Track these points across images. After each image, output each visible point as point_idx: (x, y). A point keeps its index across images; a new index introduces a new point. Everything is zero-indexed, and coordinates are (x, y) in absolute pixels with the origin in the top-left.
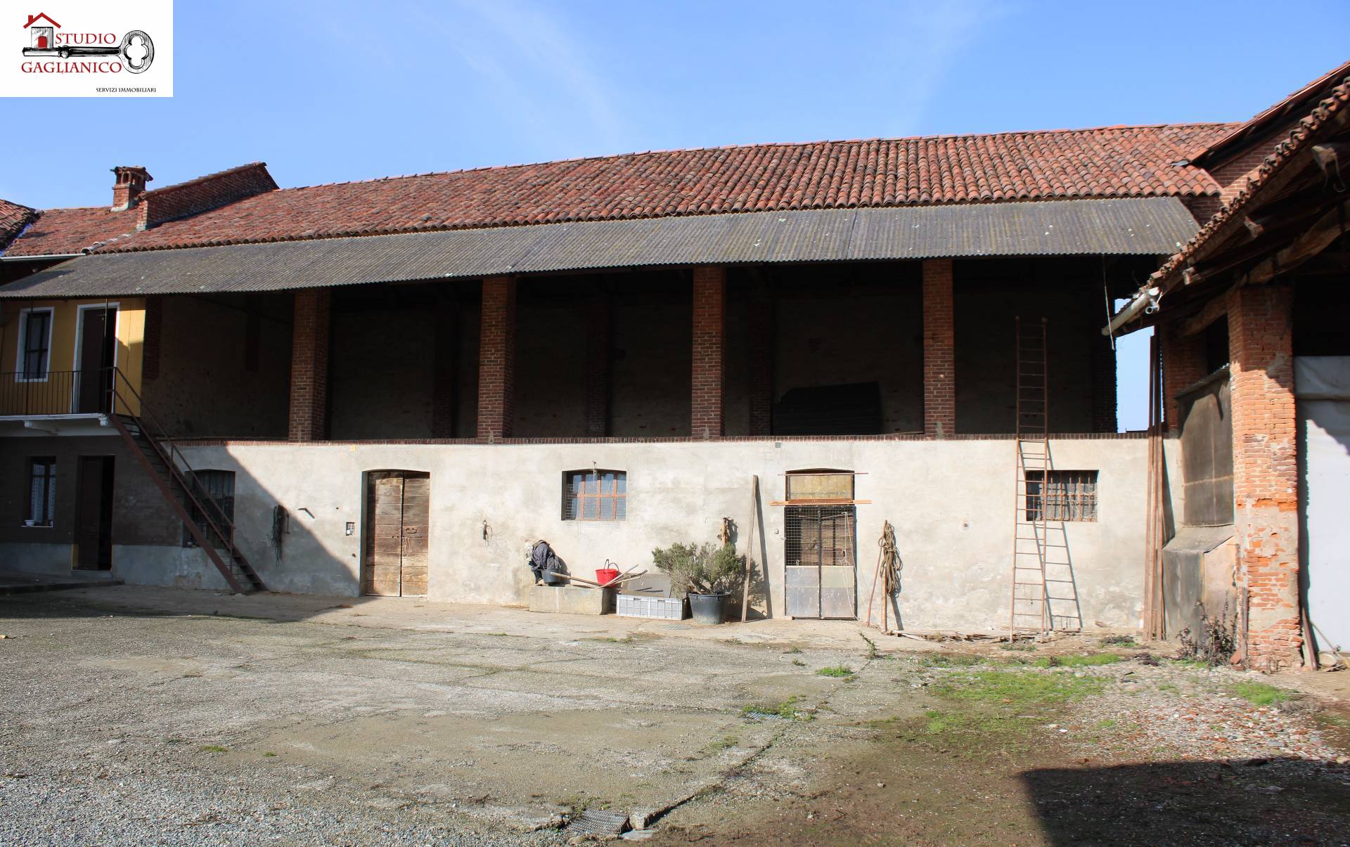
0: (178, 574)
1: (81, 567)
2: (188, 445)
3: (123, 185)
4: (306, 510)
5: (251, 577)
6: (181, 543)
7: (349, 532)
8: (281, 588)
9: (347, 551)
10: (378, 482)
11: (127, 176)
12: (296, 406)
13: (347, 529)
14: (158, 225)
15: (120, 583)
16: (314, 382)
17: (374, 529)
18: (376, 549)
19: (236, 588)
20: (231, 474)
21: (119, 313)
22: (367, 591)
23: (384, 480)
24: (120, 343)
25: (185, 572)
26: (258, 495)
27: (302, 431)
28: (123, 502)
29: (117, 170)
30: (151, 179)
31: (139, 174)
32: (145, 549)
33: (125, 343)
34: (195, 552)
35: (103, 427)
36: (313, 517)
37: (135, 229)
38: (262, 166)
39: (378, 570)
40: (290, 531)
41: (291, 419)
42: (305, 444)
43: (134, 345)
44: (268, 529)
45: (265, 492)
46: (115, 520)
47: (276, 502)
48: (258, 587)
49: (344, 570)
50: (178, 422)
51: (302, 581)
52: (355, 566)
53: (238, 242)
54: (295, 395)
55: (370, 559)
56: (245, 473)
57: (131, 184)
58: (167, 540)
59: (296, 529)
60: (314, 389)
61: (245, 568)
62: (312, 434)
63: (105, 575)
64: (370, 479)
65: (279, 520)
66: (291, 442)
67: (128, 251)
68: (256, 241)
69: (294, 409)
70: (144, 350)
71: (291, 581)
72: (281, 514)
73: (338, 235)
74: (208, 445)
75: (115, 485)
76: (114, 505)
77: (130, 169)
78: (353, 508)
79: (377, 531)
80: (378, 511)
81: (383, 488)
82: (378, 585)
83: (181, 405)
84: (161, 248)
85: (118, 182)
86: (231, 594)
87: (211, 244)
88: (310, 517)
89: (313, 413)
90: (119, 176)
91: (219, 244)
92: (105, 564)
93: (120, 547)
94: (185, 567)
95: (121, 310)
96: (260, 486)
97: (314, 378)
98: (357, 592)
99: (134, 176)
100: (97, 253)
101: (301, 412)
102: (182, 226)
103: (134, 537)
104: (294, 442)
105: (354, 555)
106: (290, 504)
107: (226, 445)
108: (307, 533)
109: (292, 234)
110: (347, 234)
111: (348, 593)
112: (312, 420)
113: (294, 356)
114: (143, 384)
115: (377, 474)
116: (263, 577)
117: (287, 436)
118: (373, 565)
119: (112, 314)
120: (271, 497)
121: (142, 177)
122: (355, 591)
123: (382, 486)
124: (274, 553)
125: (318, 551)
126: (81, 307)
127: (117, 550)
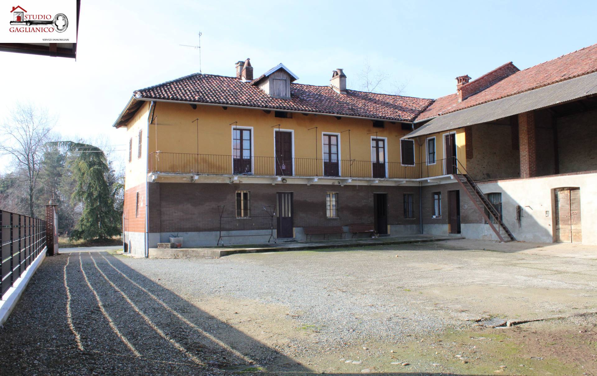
0: (483, 234)
1: (451, 233)
2: (484, 183)
3: (460, 84)
4: (529, 206)
5: (510, 235)
6: (484, 222)
7: (547, 215)
8: (521, 239)
9: (547, 223)
10: (559, 193)
11: (461, 79)
12: (522, 164)
13: (546, 214)
14: (467, 98)
15: (464, 238)
16: (529, 153)
17: (558, 214)
18: (560, 222)
19: (502, 240)
20: (499, 194)
21: (456, 135)
22: (556, 240)
23: (562, 192)
24: (458, 146)
25: (486, 234)
26: (510, 201)
27: (526, 174)
28: (463, 207)
29: (457, 78)
30: (471, 78)
31: (465, 78)
32: (471, 225)
33: (459, 146)
34: (488, 226)
35: (453, 179)
36: (532, 209)
37: (458, 102)
38: (511, 63)
39: (561, 231)
40: (524, 216)
41: (521, 169)
42: (527, 179)
43: (462, 147)
44: (515, 215)
45: (513, 200)
46: (461, 214)
47: (517, 204)
48: (512, 239)
49: (546, 232)
50: (484, 174)
51: (529, 236)
52: (550, 230)
53: (489, 101)
54: (521, 159)
55: (557, 226)
56: (505, 193)
57: (463, 82)
58: (478, 222)
59: (526, 215)
60: (529, 155)
61: (507, 231)
62: (530, 175)
63: (459, 236)
64: (555, 192)
65: (519, 211)
66: (522, 179)
67: (452, 112)
68: (495, 100)
69: (521, 165)
70: (466, 148)
71: (525, 237)
72: (519, 209)
73: (526, 91)
74: (491, 183)
75: (460, 201)
76: (461, 208)
77: (462, 77)
78: (548, 205)
79: (560, 214)
80: (560, 205)
81: (561, 196)
82: (562, 238)
83: (484, 167)
84: (463, 109)
85: (458, 83)
86: (500, 242)
87: (479, 104)
88: (531, 209)
89: (529, 166)
90: (458, 80)
91: (482, 103)
92: (459, 232)
93: (463, 224)
94: (486, 232)
95: (457, 133)
96: (511, 198)
97: (529, 151)
98: (552, 241)
99: (463, 79)
100: (442, 115)
101: (525, 166)
102: (474, 97)
103: (467, 221)
104: (523, 178)
105: (550, 225)
106: (523, 205)
107: (497, 182)
108: (530, 217)
109: (508, 94)
110: (529, 89)
111: (548, 241)
112: (530, 169)
113: (520, 143)
114: (467, 161)
115: (558, 189)
116: (514, 235)
117: (520, 176)
118: (559, 229)
119: (453, 136)
120: (515, 202)
121: (467, 79)
122: (551, 241)
123: (561, 195)
124: (517, 225)
125: (535, 224)
126: (444, 135)
127: (462, 226)
